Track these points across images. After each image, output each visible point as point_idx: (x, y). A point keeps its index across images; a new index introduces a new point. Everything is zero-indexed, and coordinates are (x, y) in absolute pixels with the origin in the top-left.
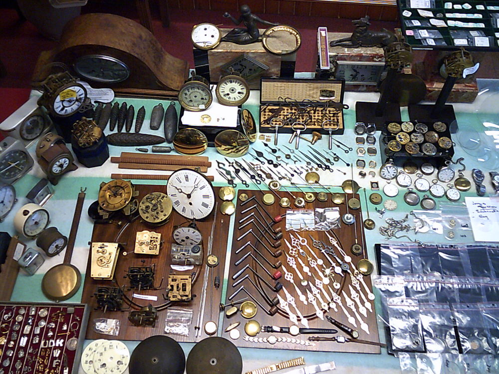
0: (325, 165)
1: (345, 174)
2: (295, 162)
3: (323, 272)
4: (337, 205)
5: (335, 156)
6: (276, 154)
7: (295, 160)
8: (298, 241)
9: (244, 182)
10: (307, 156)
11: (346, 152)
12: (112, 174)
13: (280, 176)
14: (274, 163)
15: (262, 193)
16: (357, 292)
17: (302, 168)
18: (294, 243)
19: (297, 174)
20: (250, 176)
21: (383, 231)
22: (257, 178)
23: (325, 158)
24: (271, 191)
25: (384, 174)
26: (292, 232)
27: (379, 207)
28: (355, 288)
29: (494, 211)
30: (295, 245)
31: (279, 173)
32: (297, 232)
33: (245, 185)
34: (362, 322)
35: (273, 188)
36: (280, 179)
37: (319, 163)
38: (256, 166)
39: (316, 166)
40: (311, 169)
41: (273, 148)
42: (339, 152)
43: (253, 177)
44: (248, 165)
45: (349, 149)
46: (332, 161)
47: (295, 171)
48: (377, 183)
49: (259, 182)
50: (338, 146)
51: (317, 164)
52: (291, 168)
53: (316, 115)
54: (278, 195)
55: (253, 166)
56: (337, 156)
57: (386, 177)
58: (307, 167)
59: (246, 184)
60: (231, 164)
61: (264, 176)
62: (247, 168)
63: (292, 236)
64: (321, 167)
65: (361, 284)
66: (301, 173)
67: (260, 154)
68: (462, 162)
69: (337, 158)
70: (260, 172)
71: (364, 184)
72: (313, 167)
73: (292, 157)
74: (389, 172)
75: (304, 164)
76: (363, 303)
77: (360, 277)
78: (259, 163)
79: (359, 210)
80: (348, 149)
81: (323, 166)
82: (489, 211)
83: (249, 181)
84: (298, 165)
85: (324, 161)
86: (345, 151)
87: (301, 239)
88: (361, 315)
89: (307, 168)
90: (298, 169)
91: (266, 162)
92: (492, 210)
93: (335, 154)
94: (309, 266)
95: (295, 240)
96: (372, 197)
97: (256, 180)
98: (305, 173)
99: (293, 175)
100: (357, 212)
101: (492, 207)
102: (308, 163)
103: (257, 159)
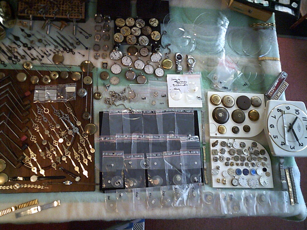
0: (69, 48)
1: (84, 56)
2: (45, 45)
3: (59, 134)
4: (74, 82)
5: (78, 41)
6: (31, 39)
7: (46, 43)
8: (42, 111)
9: (3, 63)
10: (55, 41)
11: (87, 38)
13: (32, 57)
14: (29, 46)
15: (15, 72)
16: (83, 147)
17: (51, 50)
18: (39, 112)
19: (46, 56)
20: (7, 57)
21: (107, 101)
22: (13, 59)
23: (70, 43)
24: (24, 71)
25: (112, 57)
26: (38, 104)
27: (106, 83)
28: (81, 145)
29: (185, 85)
30: (40, 114)
31: (32, 55)
32: (42, 104)
33: (3, 65)
34: (84, 169)
35: (25, 67)
36: (33, 59)
37: (64, 46)
38: (13, 49)
39: (62, 49)
40: (58, 52)
41: (28, 34)
42: (81, 38)
43: (10, 58)
44: (7, 47)
45: (89, 35)
46: (75, 45)
47: (45, 53)
48: (107, 63)
49: (14, 62)
50: (81, 33)
51: (63, 47)
52: (42, 51)
53: (64, 6)
54: (30, 73)
55: (10, 49)
56: (79, 41)
57: (114, 59)
58: (55, 50)
59: (4, 64)
61: (19, 57)
62: (5, 49)
63: (38, 107)
64: (66, 50)
65: (86, 142)
66: (50, 54)
67: (17, 38)
68: (169, 47)
69: (79, 43)
70: (16, 54)
71: (98, 64)
72: (59, 50)
73: (44, 42)
74: (116, 56)
75: (52, 48)
76: (86, 156)
77: (86, 137)
78: (16, 46)
79: (91, 86)
80: (88, 35)
81: (68, 49)
82: (181, 85)
83: (7, 61)
84: (48, 48)
85: (68, 44)
86: (86, 37)
87: (45, 109)
88: (84, 165)
89: (55, 51)
90: (47, 52)
91: (21, 45)
92: (184, 84)
93: (77, 39)
94: (49, 130)
95: (40, 110)
96: (102, 75)
97: (13, 61)
98: (53, 55)
99: (43, 57)
100: (89, 87)
101: (184, 82)
102: (56, 47)
103: (15, 43)
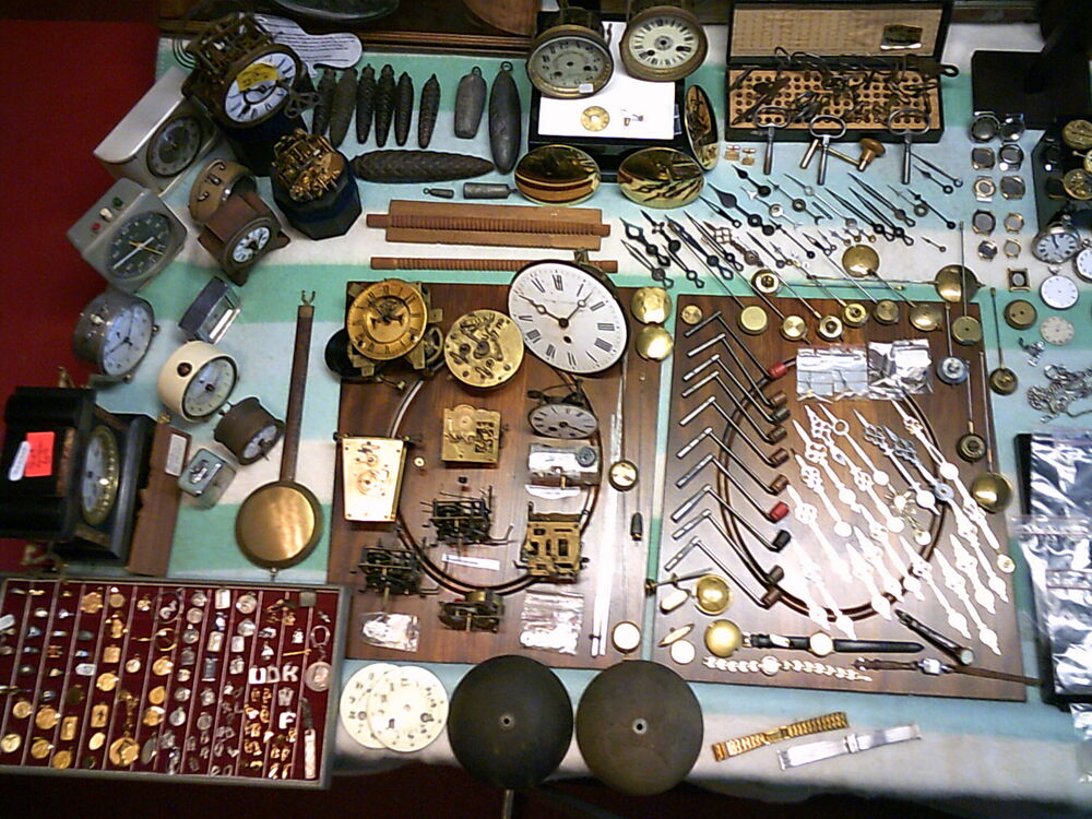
0: (893, 227)
1: (942, 249)
2: (817, 219)
3: (890, 502)
4: (922, 333)
5: (918, 202)
6: (769, 200)
7: (817, 213)
8: (826, 427)
9: (692, 275)
10: (845, 204)
11: (947, 190)
12: (372, 259)
13: (779, 257)
14: (765, 223)
15: (735, 304)
16: (972, 552)
17: (834, 234)
18: (817, 431)
19: (821, 251)
20: (704, 259)
21: (1034, 399)
22: (722, 263)
23: (893, 209)
24: (760, 300)
25: (1043, 251)
26: (812, 403)
27: (1029, 337)
28: (965, 542)
30: (820, 436)
31: (777, 249)
32: (823, 403)
33: (693, 283)
34: (981, 626)
35: (763, 289)
36: (780, 264)
37: (877, 221)
38: (719, 233)
39: (869, 231)
40: (858, 238)
41: (761, 184)
42: (929, 191)
43: (712, 261)
44: (700, 229)
45: (955, 181)
46: (910, 215)
47: (817, 244)
48: (1024, 273)
49: (727, 274)
50: (927, 175)
51: (873, 224)
52: (806, 236)
53: (871, 91)
54: (776, 308)
55: (712, 233)
56: (924, 202)
57: (1049, 258)
58: (847, 232)
59: (695, 279)
60: (658, 228)
61: (739, 258)
62: (697, 236)
63: (811, 414)
64: (883, 232)
65: (980, 534)
66: (833, 248)
67: (728, 199)
69: (923, 208)
70: (729, 249)
71: (991, 274)
72: (861, 232)
73: (809, 207)
74: (1057, 246)
75: (840, 227)
76: (984, 579)
77: (979, 515)
78: (729, 224)
79: (978, 346)
80: (952, 184)
81: (888, 230)
83: (703, 272)
84: (825, 227)
85: (889, 215)
86: (945, 188)
87: (835, 421)
88: (980, 609)
89: (848, 237)
90: (825, 238)
91: (744, 220)
93: (918, 197)
94: (854, 487)
95: (818, 425)
96: (1011, 312)
97: (721, 269)
98: (842, 248)
99: (811, 255)
100: (972, 351)
102: (848, 221)
103: (722, 213)
